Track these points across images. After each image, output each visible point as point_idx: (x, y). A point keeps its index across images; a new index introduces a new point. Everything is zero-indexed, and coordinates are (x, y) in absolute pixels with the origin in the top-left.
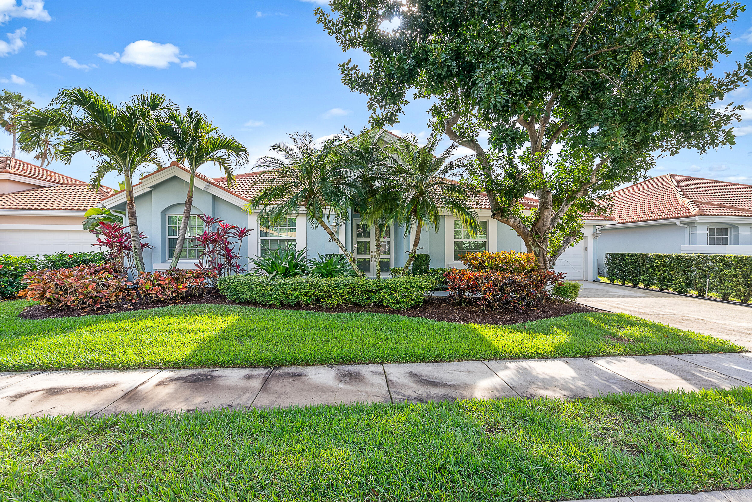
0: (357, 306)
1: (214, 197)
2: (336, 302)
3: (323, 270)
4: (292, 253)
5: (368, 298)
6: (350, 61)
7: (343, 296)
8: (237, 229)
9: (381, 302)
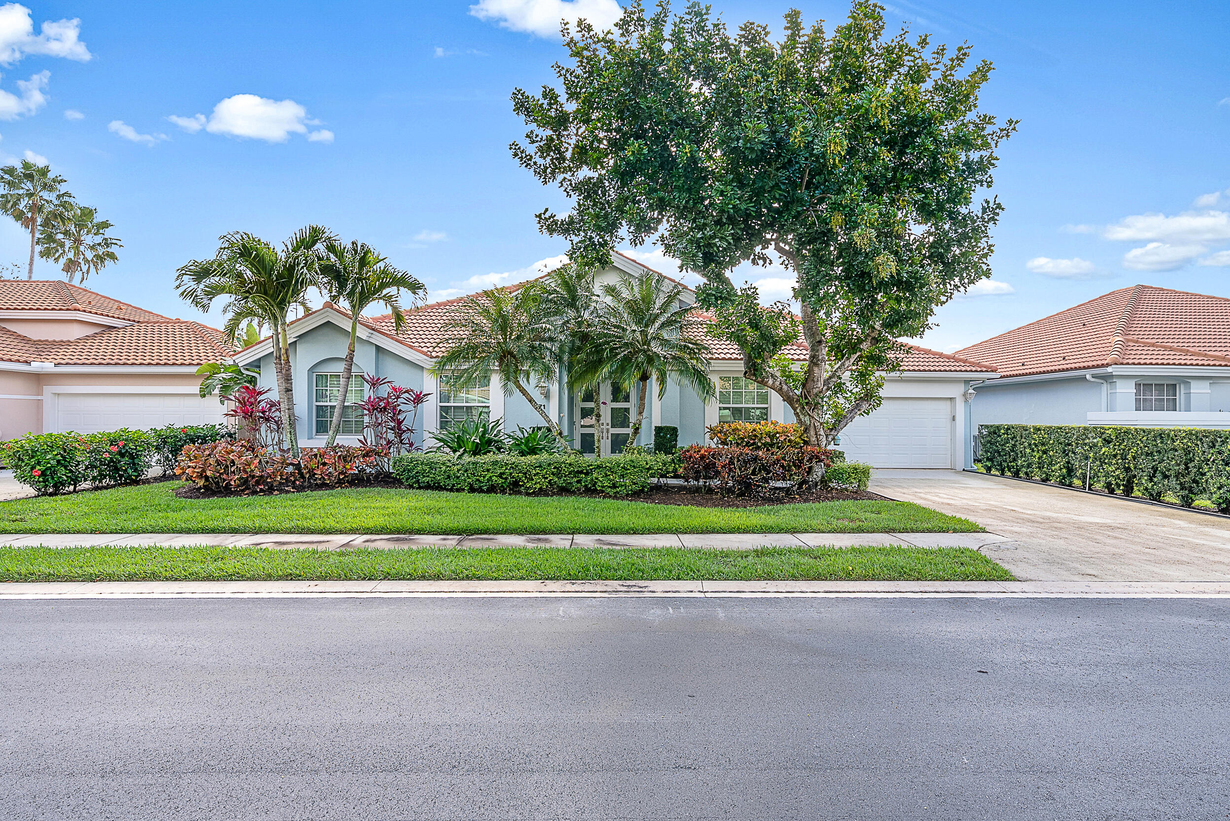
0: (565, 491)
1: (378, 348)
2: (538, 486)
3: (523, 447)
4: (484, 425)
5: (579, 482)
6: (547, 210)
7: (547, 478)
8: (411, 393)
9: (594, 485)
